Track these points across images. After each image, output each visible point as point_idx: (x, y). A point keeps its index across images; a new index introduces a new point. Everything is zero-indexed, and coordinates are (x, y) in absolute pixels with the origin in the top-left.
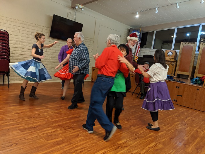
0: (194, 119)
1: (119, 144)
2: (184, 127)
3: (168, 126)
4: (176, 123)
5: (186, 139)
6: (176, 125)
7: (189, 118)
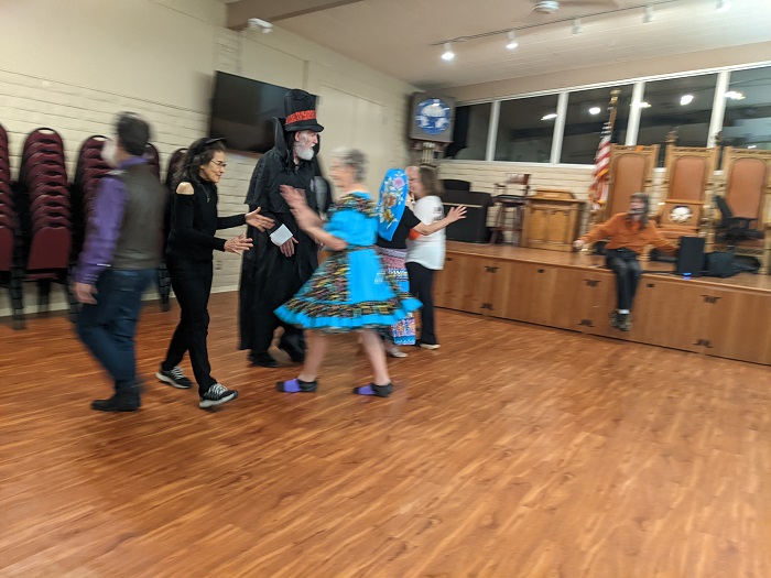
0: (651, 369)
1: (503, 447)
2: (635, 391)
3: (596, 391)
4: (613, 384)
5: (651, 417)
6: (615, 389)
7: (638, 369)
